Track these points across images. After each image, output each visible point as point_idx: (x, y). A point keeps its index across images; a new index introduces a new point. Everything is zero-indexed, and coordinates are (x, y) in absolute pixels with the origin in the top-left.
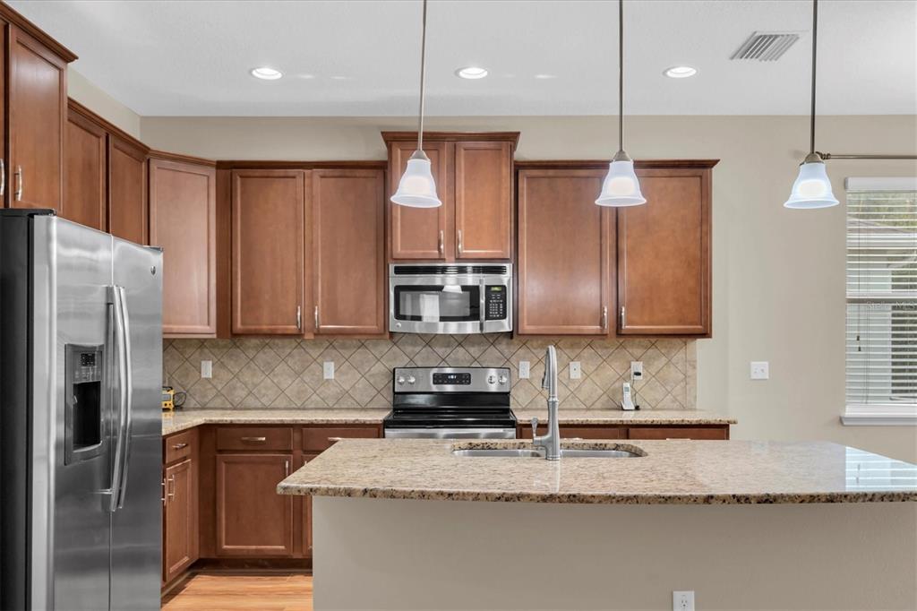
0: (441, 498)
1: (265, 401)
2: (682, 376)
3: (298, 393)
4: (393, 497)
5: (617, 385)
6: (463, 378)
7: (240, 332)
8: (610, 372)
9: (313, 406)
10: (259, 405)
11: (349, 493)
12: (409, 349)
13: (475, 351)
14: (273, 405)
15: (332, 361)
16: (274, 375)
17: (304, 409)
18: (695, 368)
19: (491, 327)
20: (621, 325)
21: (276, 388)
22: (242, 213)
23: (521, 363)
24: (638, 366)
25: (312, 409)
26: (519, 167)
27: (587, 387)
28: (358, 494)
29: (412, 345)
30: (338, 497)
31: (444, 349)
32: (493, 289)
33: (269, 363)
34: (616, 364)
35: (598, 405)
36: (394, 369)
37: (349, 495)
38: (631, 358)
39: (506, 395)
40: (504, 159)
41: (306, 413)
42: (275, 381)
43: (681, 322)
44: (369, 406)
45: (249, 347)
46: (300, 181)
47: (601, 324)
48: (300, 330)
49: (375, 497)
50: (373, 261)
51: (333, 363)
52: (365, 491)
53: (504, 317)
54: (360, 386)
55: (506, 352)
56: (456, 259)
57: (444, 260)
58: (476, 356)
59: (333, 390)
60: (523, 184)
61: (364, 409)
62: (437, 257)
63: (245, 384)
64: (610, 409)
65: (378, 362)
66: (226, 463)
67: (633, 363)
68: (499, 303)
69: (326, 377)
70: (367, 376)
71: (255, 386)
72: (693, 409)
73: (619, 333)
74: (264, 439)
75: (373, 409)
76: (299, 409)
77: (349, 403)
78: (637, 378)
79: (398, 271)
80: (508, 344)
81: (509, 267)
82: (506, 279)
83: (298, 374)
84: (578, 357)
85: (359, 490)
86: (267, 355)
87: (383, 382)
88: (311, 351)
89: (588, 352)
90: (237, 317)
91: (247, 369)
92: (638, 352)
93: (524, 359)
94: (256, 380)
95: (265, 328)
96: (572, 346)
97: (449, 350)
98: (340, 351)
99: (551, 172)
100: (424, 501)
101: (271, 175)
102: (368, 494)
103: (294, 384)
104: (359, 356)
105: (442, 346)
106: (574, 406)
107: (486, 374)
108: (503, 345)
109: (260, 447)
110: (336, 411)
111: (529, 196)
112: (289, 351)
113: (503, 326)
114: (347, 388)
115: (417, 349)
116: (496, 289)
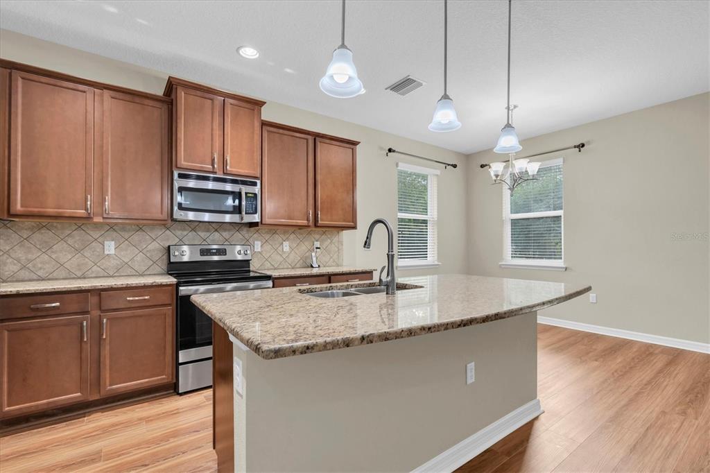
0: (423, 332)
1: (40, 273)
2: (337, 249)
3: (78, 265)
4: (387, 339)
5: (307, 254)
6: (221, 252)
7: (19, 213)
8: (304, 247)
9: (93, 275)
10: (35, 277)
11: (347, 343)
12: (179, 233)
13: (226, 234)
14: (50, 276)
15: (112, 240)
16: (53, 252)
17: (85, 278)
18: (342, 245)
19: (248, 219)
20: (318, 221)
21: (54, 263)
22: (23, 110)
23: (256, 242)
24: (317, 244)
25: (91, 277)
26: (264, 124)
27: (292, 256)
28: (356, 343)
29: (181, 230)
30: (337, 351)
31: (205, 233)
32: (248, 195)
33: (46, 242)
34: (306, 243)
35: (298, 265)
36: (169, 247)
37: (348, 346)
38: (314, 240)
39: (247, 262)
40: (256, 117)
41: (86, 281)
42: (54, 256)
43: (344, 221)
44: (145, 273)
45: (23, 229)
46: (90, 96)
47: (308, 220)
48: (89, 214)
49: (372, 342)
50: (158, 168)
51: (113, 242)
52: (363, 338)
53: (256, 213)
54: (139, 259)
55: (247, 236)
56: (224, 173)
57: (215, 173)
58: (227, 238)
59: (113, 262)
60: (265, 134)
61: (142, 275)
62: (211, 170)
63: (19, 260)
64: (305, 268)
65: (154, 243)
66: (8, 331)
67: (315, 243)
68: (252, 204)
69: (106, 252)
70: (145, 250)
71: (30, 261)
72: (341, 266)
73: (316, 225)
74: (58, 304)
75: (150, 275)
76: (79, 278)
77: (129, 271)
78: (318, 250)
79: (181, 176)
80: (248, 231)
81: (259, 182)
82: (257, 189)
83: (78, 251)
84: (287, 239)
85: (357, 339)
86: (46, 235)
87: (159, 255)
88: (91, 233)
89: (292, 236)
90: (16, 199)
91: (20, 246)
92: (317, 237)
93: (257, 240)
94: (30, 256)
95: (51, 211)
96: (285, 233)
97: (208, 234)
98: (120, 233)
99: (281, 131)
100: (412, 338)
101: (59, 84)
102: (365, 341)
103: (74, 259)
104: (137, 237)
105: (203, 231)
106: (285, 267)
107: (234, 249)
108: (245, 231)
109: (55, 313)
110: (115, 278)
111: (269, 143)
112: (70, 232)
113: (254, 218)
114: (126, 260)
115: (185, 233)
116: (250, 195)
